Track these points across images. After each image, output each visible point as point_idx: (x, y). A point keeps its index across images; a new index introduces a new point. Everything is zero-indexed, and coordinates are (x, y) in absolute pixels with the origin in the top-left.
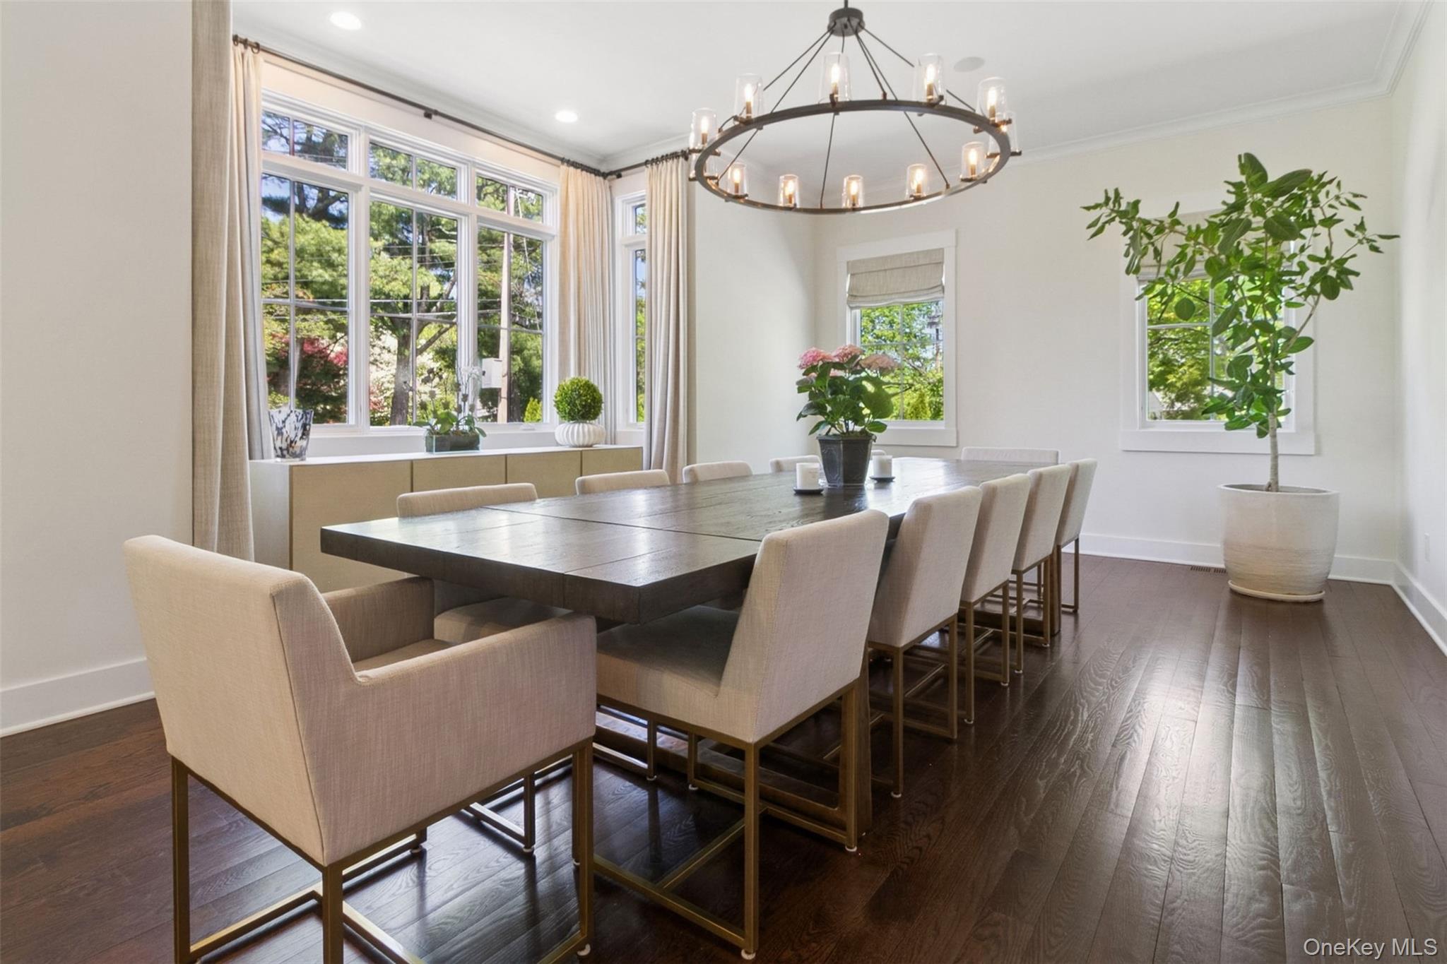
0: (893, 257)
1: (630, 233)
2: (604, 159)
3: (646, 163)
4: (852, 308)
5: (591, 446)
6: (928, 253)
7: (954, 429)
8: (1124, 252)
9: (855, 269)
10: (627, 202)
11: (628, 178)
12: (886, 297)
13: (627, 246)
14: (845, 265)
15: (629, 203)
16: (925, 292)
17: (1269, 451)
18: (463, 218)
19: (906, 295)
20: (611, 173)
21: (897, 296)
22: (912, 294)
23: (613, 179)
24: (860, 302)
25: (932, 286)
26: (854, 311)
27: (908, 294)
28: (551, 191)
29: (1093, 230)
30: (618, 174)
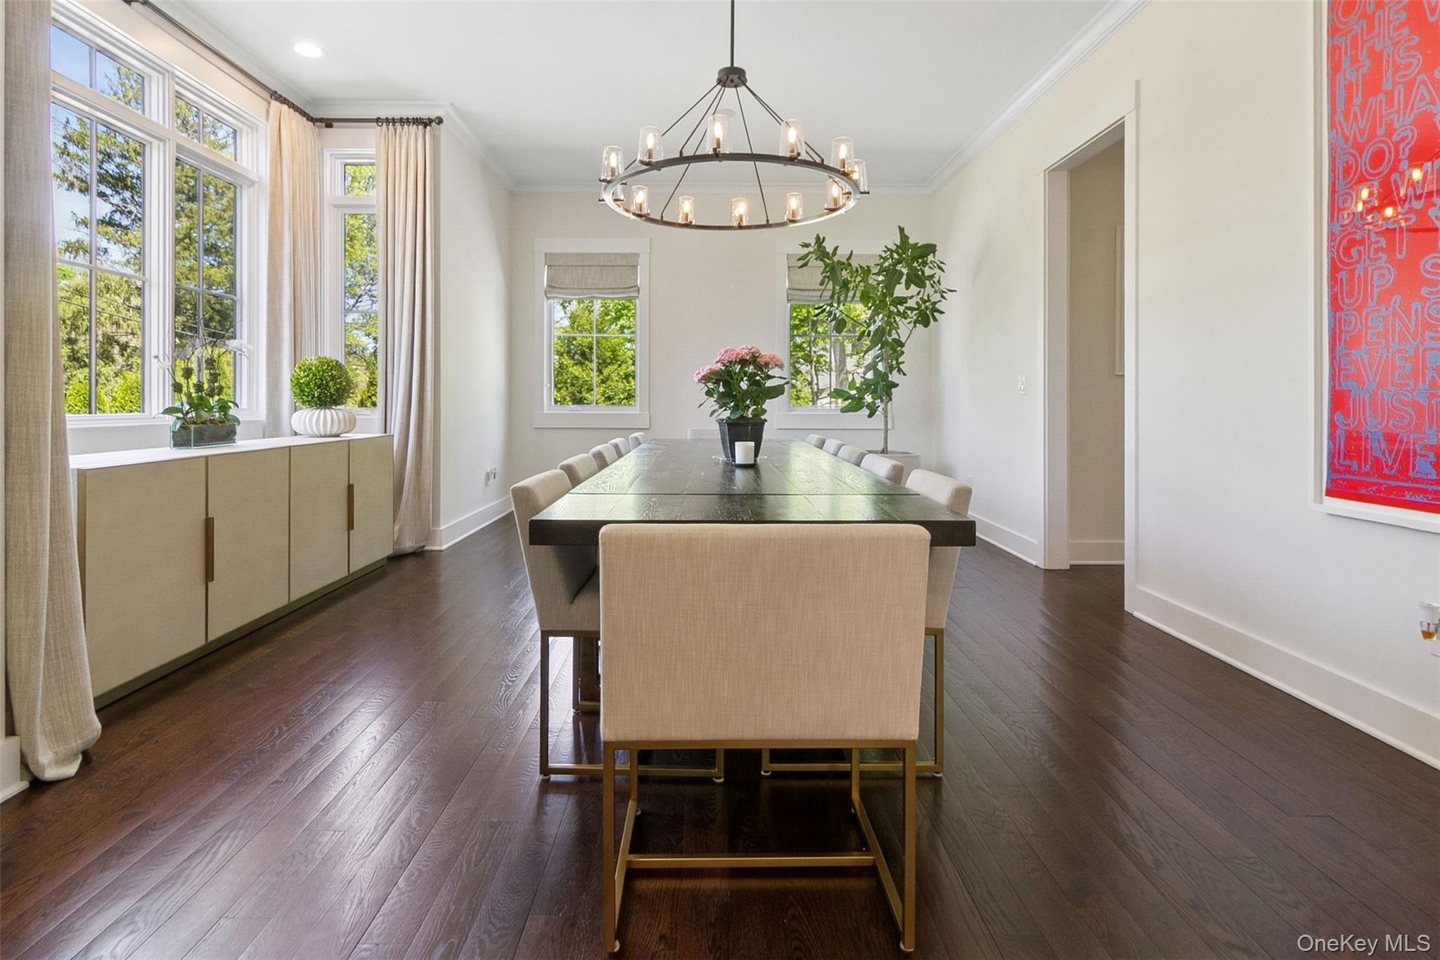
0: (592, 256)
1: (339, 192)
2: (315, 101)
3: (378, 120)
4: (548, 298)
5: (338, 436)
6: (624, 255)
7: (647, 413)
8: (819, 281)
9: (552, 260)
10: (338, 157)
11: (339, 130)
12: (585, 291)
13: (335, 206)
14: (544, 255)
15: (338, 158)
16: (623, 290)
17: (883, 427)
18: (155, 142)
19: (604, 291)
20: (321, 120)
21: (595, 291)
22: (610, 291)
23: (322, 127)
24: (559, 293)
25: (627, 286)
26: (549, 301)
27: (607, 291)
28: (250, 127)
29: (802, 262)
30: (329, 123)
